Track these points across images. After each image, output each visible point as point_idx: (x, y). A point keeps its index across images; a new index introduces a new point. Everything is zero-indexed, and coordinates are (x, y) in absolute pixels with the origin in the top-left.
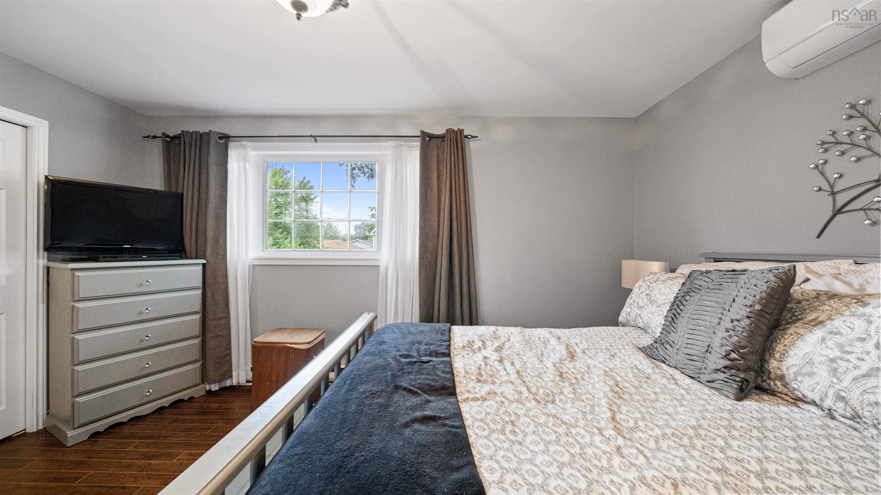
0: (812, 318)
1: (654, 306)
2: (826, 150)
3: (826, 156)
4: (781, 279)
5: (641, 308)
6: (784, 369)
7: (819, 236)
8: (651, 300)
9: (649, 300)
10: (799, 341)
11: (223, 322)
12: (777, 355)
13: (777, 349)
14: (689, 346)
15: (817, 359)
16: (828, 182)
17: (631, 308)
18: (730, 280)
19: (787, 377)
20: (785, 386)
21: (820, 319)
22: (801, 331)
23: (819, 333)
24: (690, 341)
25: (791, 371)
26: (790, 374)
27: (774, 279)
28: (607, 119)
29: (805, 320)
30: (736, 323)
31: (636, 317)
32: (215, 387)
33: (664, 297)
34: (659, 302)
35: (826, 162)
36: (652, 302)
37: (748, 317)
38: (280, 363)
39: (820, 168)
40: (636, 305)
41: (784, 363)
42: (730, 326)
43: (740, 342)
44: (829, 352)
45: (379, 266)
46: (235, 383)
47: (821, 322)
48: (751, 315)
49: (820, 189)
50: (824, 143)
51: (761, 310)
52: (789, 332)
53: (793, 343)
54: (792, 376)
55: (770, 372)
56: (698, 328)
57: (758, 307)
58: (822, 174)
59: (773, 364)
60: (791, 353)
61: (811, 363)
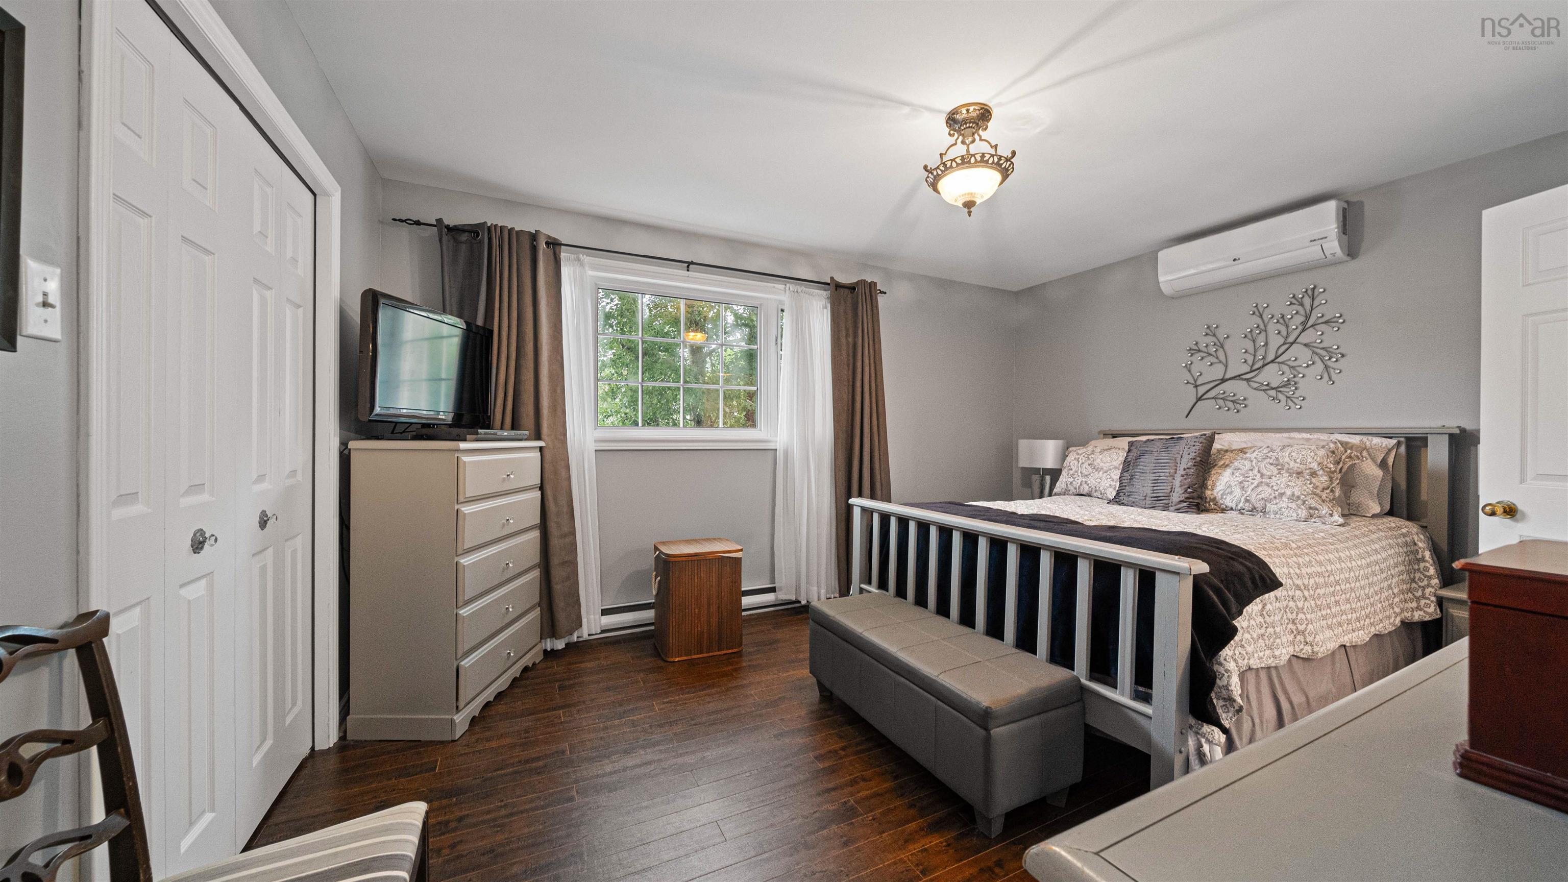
0: (1222, 463)
1: (1101, 473)
2: (1192, 355)
3: (1192, 359)
4: (1208, 440)
5: (1087, 475)
6: (1215, 494)
7: (1187, 417)
8: (1096, 468)
9: (1094, 468)
10: (1220, 477)
11: (567, 540)
12: (1210, 487)
13: (1209, 484)
14: (1155, 491)
15: (1233, 484)
16: (1193, 378)
17: (1074, 478)
18: (1173, 445)
19: (1217, 498)
20: (1216, 505)
21: (1226, 463)
22: (1219, 471)
23: (1229, 471)
24: (1155, 488)
25: (1219, 494)
26: (1219, 496)
27: (1204, 441)
28: (983, 287)
29: (1218, 465)
30: (1188, 470)
31: (1081, 485)
32: (560, 645)
33: (1107, 465)
34: (1105, 468)
35: (1192, 363)
36: (1098, 470)
37: (1194, 466)
38: (711, 580)
39: (1188, 366)
40: (1080, 474)
41: (1215, 491)
42: (1183, 473)
43: (1192, 481)
44: (1238, 479)
45: (776, 450)
46: (585, 636)
47: (1228, 465)
48: (1196, 464)
49: (1188, 383)
50: (1191, 349)
51: (1201, 460)
52: (1212, 473)
53: (1217, 479)
54: (1220, 497)
55: (1206, 498)
56: (1160, 478)
57: (1198, 459)
58: (1190, 371)
59: (1208, 493)
60: (1218, 484)
61: (1230, 486)
